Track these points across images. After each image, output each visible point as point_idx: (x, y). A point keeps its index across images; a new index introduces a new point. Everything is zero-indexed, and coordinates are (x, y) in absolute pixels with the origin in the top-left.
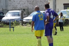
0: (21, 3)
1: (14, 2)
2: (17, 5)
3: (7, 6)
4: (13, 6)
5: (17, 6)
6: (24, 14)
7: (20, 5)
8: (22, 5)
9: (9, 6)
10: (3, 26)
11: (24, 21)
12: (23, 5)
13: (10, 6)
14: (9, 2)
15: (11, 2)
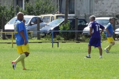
0: (113, 6)
1: (102, 5)
2: (107, 8)
3: (92, 10)
4: (101, 10)
5: (107, 10)
6: (116, 23)
7: (111, 9)
8: (114, 9)
9: (95, 10)
10: (84, 40)
11: (116, 33)
12: (116, 9)
13: (97, 10)
14: (95, 4)
15: (97, 4)
